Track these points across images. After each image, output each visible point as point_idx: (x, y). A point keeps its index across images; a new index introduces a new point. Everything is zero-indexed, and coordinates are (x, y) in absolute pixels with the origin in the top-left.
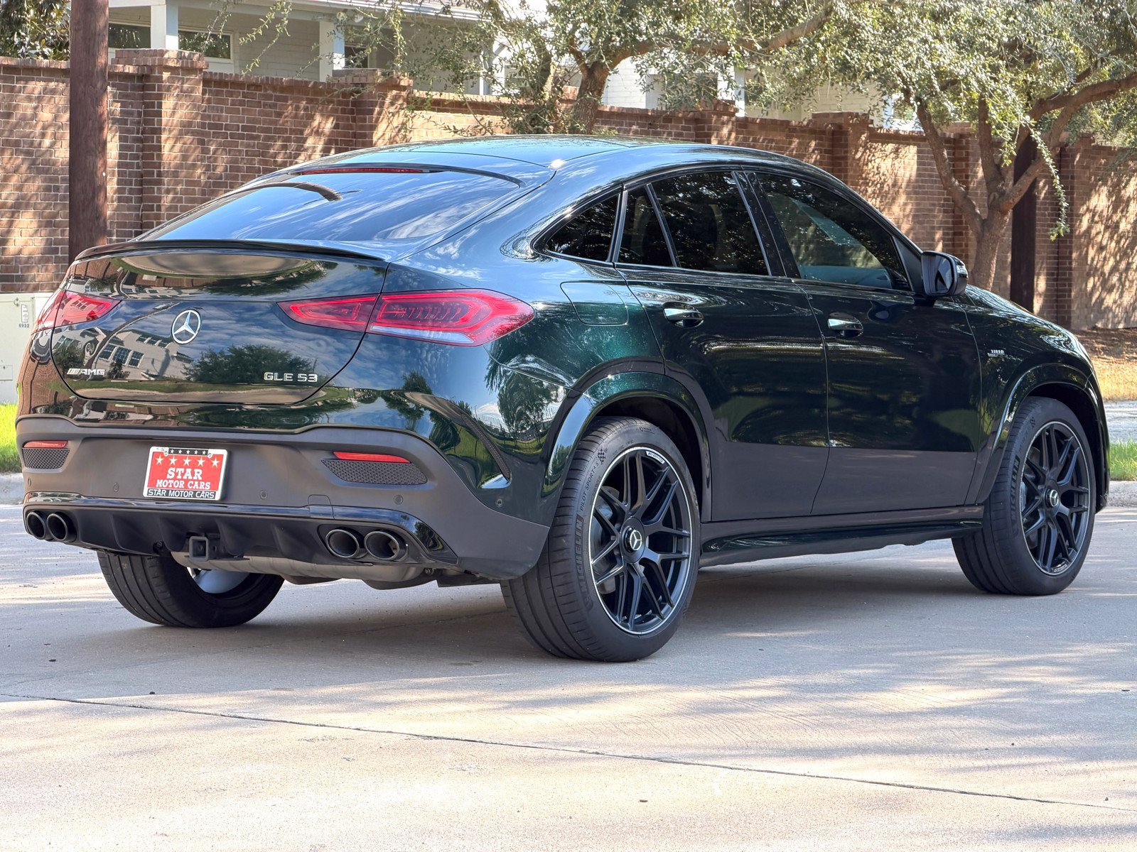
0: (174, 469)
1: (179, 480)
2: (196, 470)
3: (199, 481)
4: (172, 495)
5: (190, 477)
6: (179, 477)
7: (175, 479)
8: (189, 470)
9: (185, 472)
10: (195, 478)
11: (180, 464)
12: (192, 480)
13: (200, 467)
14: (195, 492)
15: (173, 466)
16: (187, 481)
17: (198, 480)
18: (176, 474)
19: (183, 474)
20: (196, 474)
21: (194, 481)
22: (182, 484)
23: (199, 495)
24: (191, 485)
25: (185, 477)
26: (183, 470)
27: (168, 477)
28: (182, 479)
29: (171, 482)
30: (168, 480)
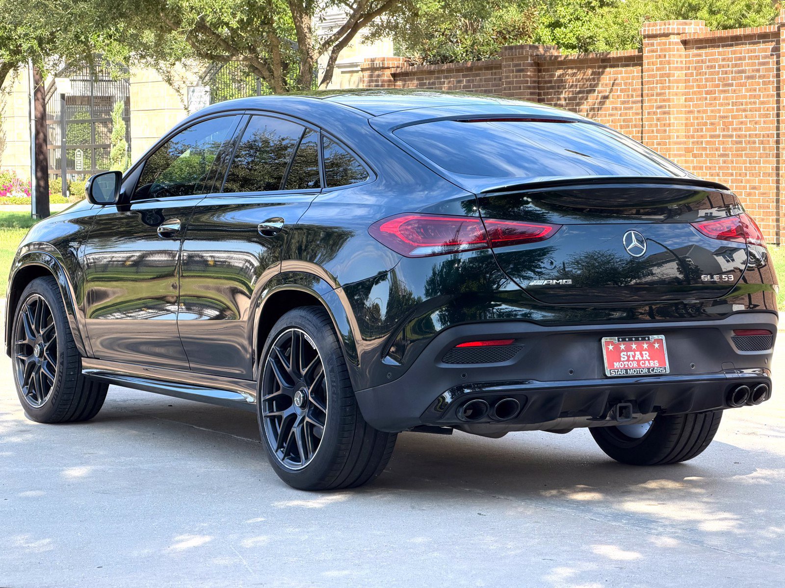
0: (625, 353)
1: (632, 361)
2: (644, 353)
3: (649, 360)
4: (630, 373)
5: (641, 358)
6: (631, 358)
7: (628, 360)
8: (638, 353)
9: (635, 354)
10: (644, 358)
11: (629, 349)
12: (643, 360)
13: (646, 350)
14: (649, 369)
15: (623, 351)
16: (638, 361)
17: (647, 360)
18: (629, 357)
19: (634, 357)
20: (644, 355)
21: (645, 360)
22: (635, 364)
23: (653, 370)
24: (643, 364)
25: (636, 359)
26: (633, 353)
27: (622, 359)
28: (634, 360)
29: (626, 363)
30: (623, 361)
